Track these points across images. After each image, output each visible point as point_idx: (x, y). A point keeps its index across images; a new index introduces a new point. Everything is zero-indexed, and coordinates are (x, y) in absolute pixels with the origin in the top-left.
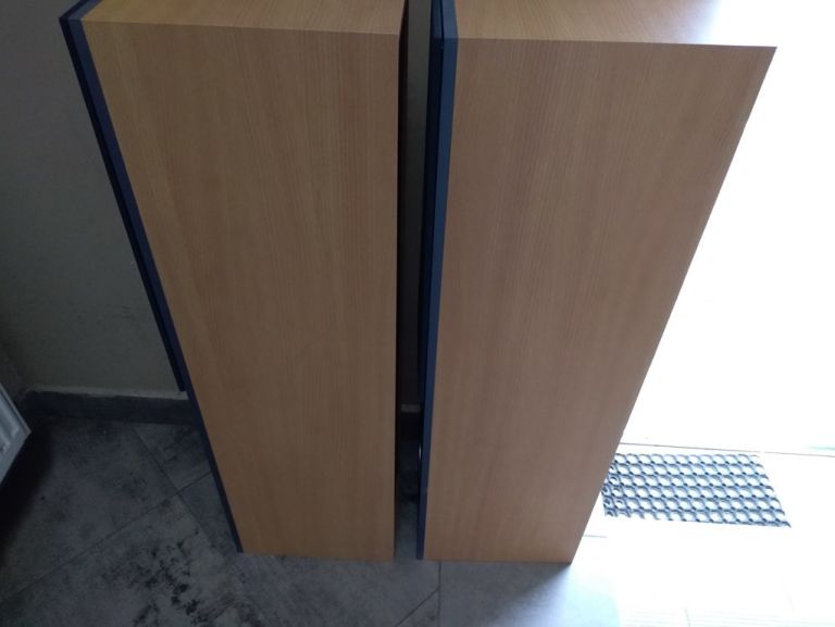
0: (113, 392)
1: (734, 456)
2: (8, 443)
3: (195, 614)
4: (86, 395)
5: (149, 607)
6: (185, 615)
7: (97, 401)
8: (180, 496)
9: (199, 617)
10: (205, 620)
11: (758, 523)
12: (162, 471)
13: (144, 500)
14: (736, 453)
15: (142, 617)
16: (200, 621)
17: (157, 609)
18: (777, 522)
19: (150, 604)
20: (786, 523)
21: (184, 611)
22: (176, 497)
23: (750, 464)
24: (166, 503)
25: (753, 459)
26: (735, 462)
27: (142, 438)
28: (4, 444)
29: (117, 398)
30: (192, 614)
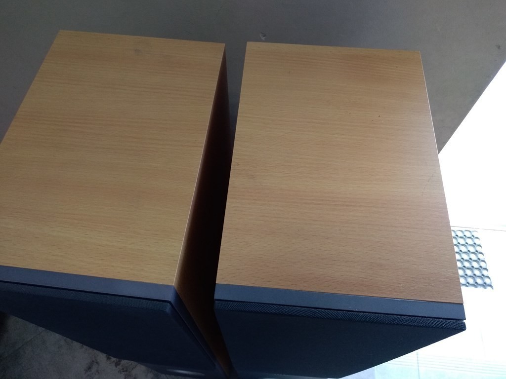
1: (462, 231)
3: (120, 367)
5: (93, 361)
6: (114, 368)
9: (123, 369)
10: (126, 371)
11: (472, 285)
14: (463, 229)
15: (89, 368)
16: (123, 372)
17: (97, 363)
18: (485, 285)
19: (93, 359)
20: (490, 286)
21: (114, 364)
23: (472, 237)
25: (474, 234)
26: (462, 235)
30: (118, 367)
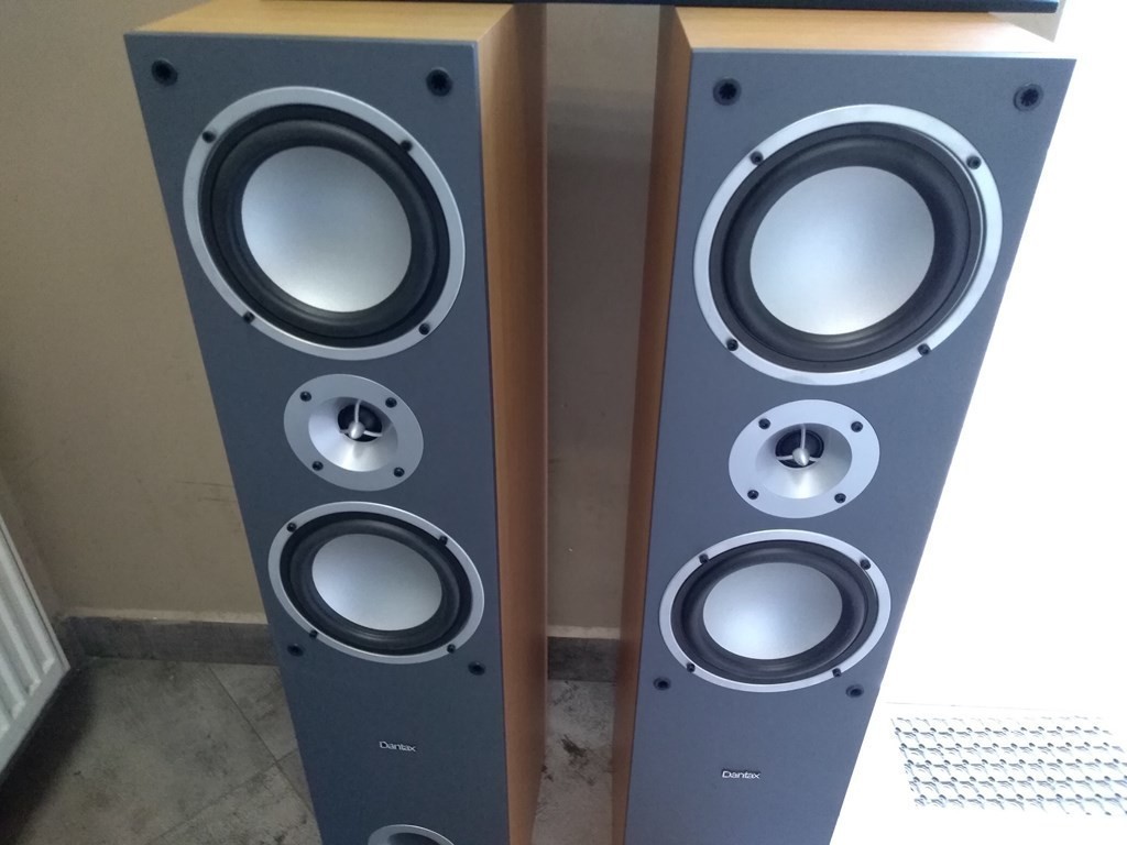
0: (187, 616)
2: (37, 681)
4: (148, 621)
7: (163, 629)
8: (280, 768)
12: (253, 731)
13: (225, 773)
22: (275, 769)
24: (259, 780)
27: (226, 684)
28: (31, 682)
29: (194, 625)
